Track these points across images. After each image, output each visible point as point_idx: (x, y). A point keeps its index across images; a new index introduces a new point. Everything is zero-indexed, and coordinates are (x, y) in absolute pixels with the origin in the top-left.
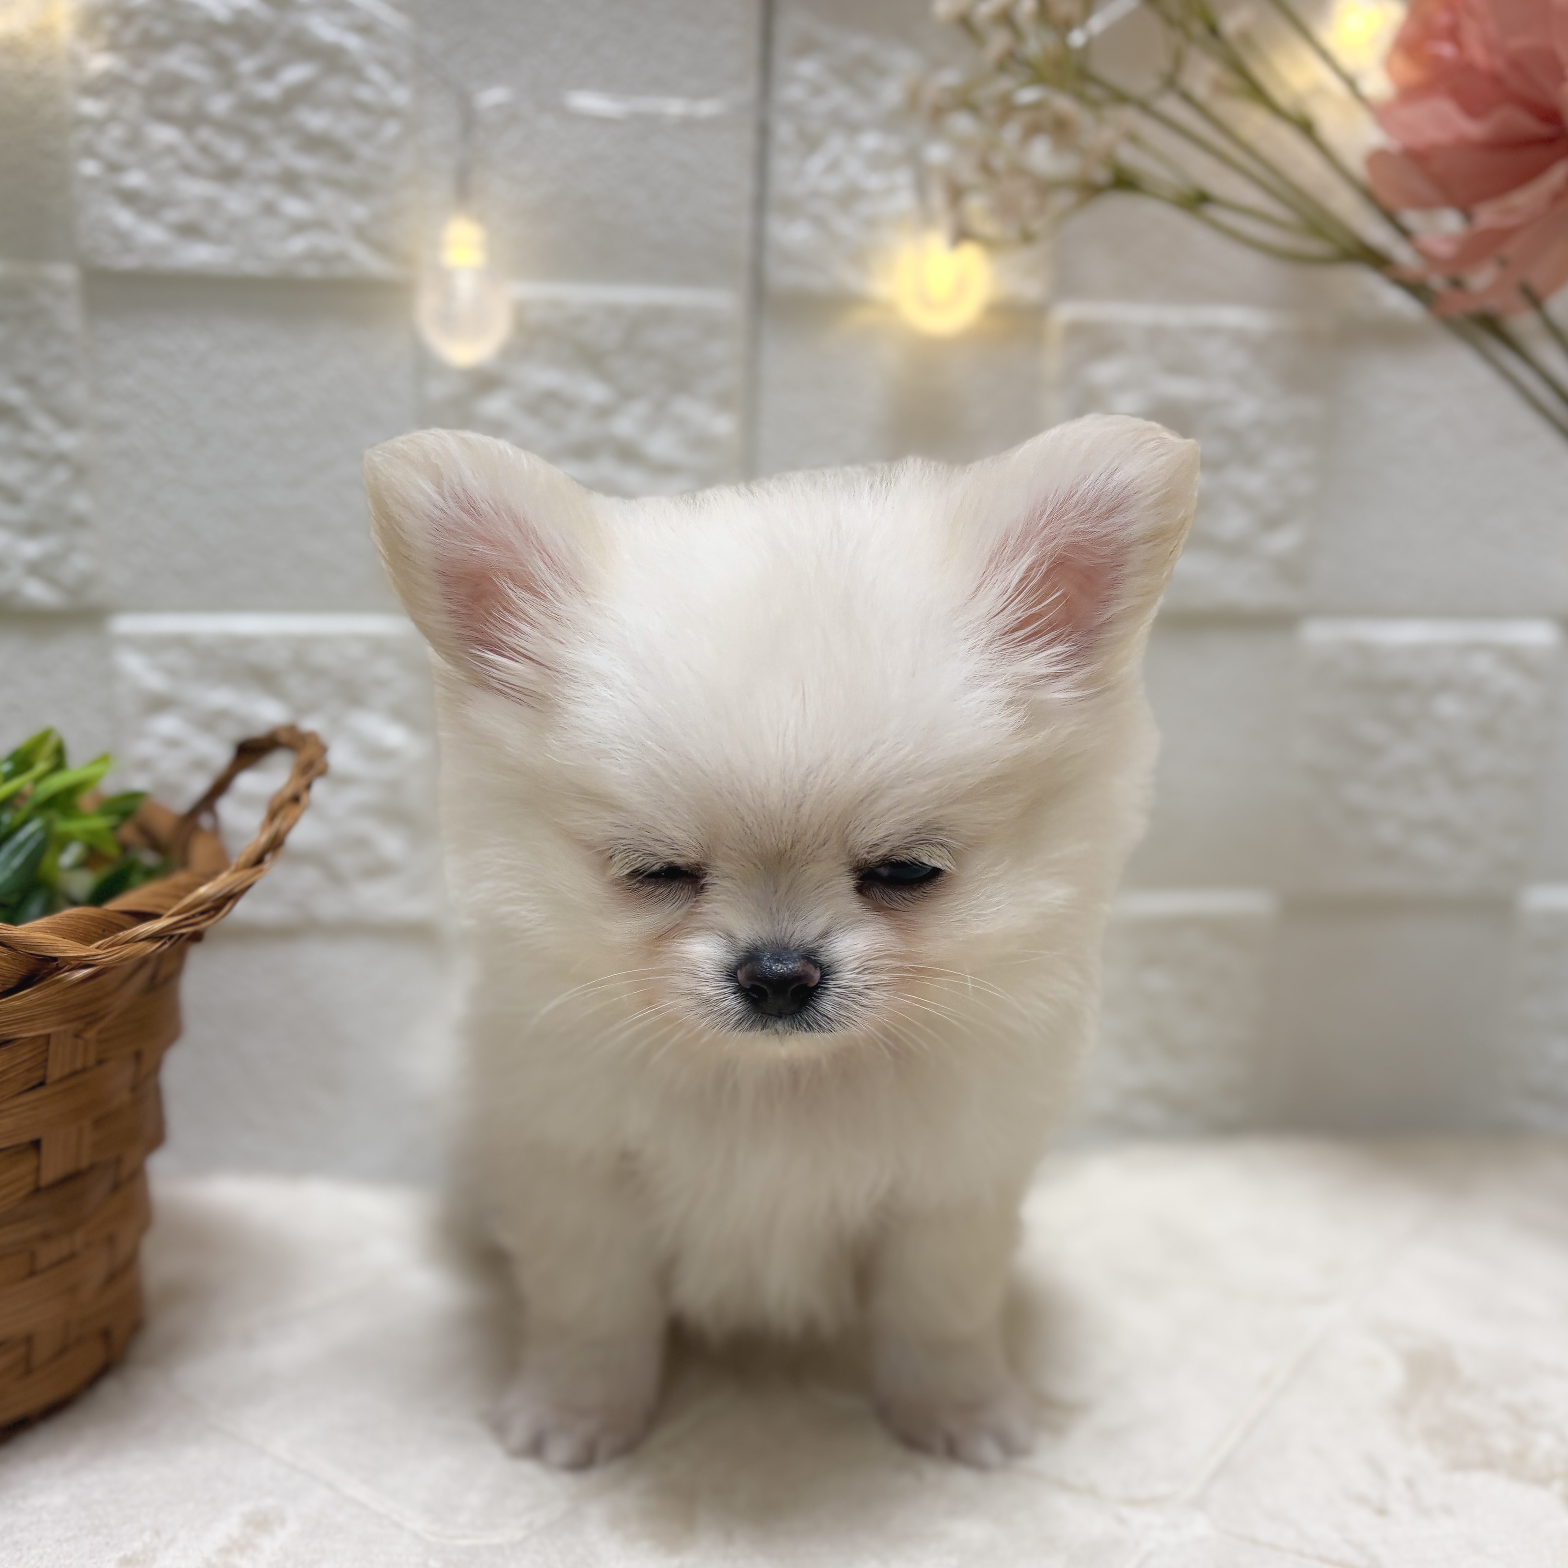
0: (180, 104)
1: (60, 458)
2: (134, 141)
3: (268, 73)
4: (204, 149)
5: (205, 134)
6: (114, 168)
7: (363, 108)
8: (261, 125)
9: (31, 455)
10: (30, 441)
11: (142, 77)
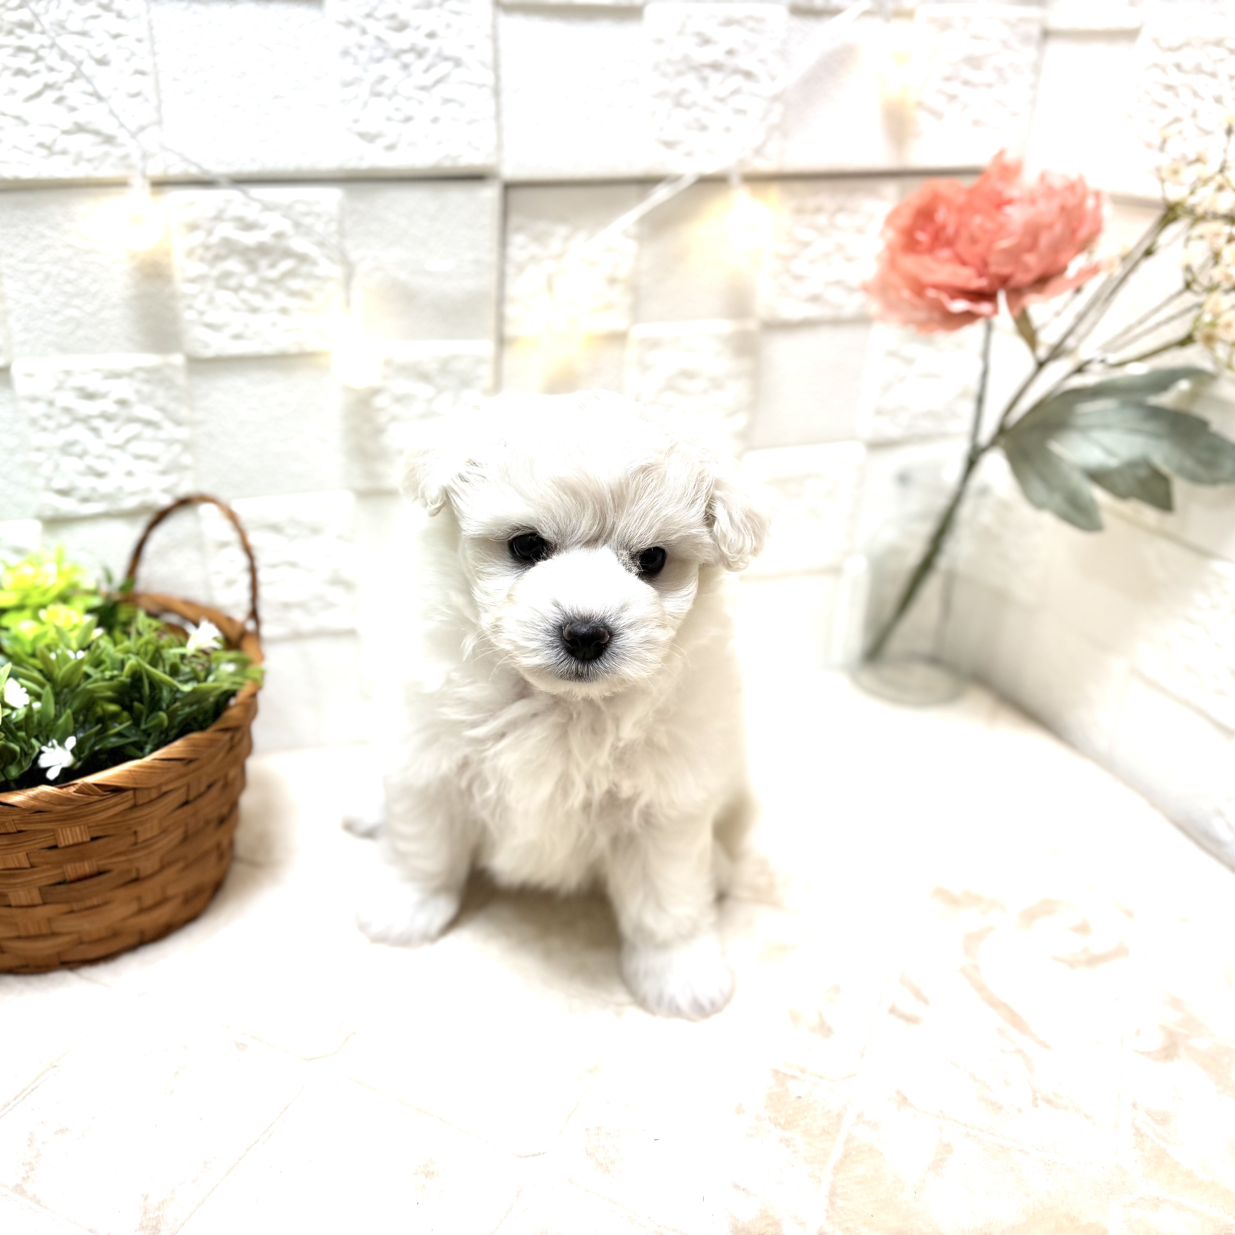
0: (233, 282)
1: (177, 441)
2: (211, 300)
3: (272, 266)
4: (244, 301)
5: (244, 294)
6: (202, 313)
7: (318, 278)
8: (269, 288)
9: (163, 441)
10: (162, 434)
11: (215, 272)
